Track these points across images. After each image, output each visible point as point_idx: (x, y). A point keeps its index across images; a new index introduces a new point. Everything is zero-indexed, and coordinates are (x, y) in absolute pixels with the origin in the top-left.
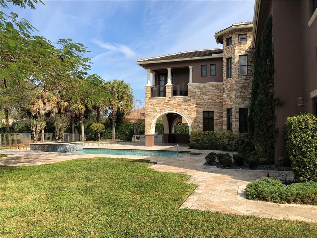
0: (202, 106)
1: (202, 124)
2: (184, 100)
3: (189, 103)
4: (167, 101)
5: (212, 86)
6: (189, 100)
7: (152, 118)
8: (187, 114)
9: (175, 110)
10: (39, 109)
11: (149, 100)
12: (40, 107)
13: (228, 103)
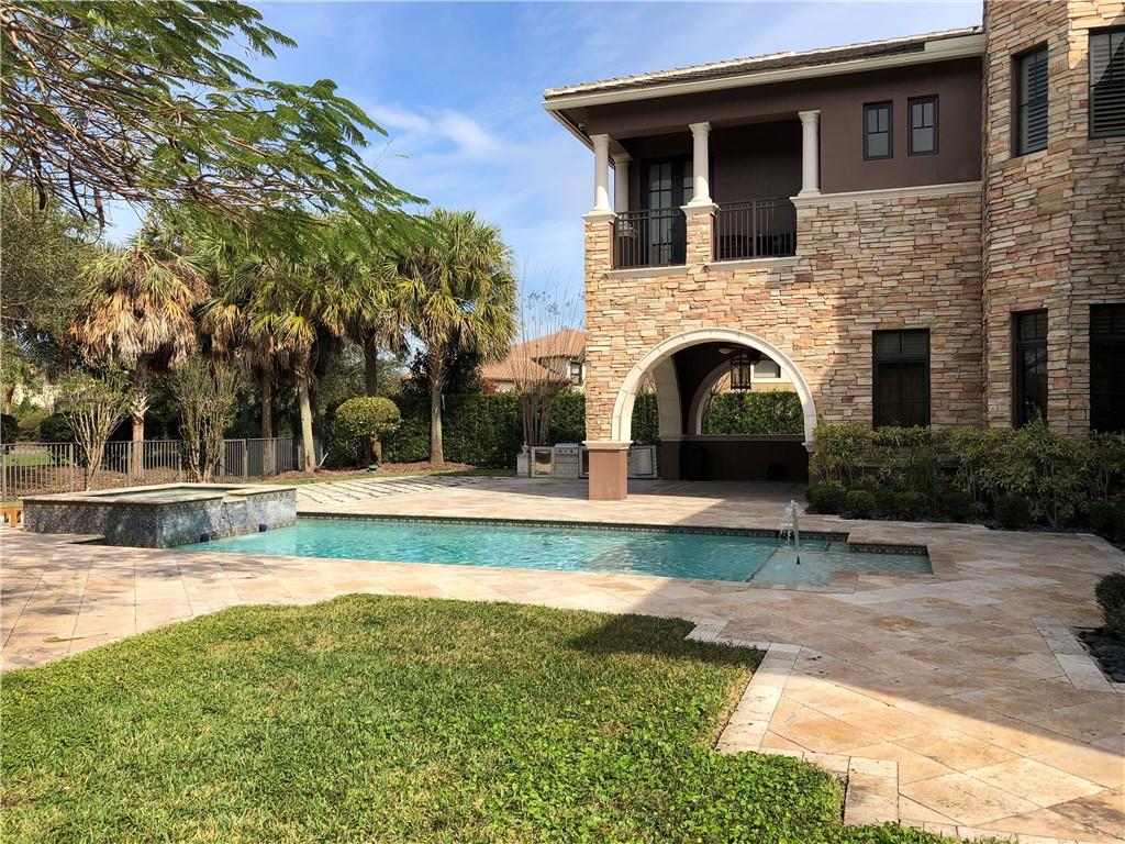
0: (871, 303)
1: (870, 392)
2: (777, 277)
3: (802, 291)
4: (695, 286)
5: (921, 202)
6: (804, 279)
7: (621, 368)
8: (796, 347)
9: (735, 326)
10: (115, 338)
11: (604, 284)
12: (120, 328)
13: (1020, 281)
